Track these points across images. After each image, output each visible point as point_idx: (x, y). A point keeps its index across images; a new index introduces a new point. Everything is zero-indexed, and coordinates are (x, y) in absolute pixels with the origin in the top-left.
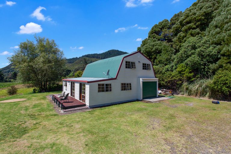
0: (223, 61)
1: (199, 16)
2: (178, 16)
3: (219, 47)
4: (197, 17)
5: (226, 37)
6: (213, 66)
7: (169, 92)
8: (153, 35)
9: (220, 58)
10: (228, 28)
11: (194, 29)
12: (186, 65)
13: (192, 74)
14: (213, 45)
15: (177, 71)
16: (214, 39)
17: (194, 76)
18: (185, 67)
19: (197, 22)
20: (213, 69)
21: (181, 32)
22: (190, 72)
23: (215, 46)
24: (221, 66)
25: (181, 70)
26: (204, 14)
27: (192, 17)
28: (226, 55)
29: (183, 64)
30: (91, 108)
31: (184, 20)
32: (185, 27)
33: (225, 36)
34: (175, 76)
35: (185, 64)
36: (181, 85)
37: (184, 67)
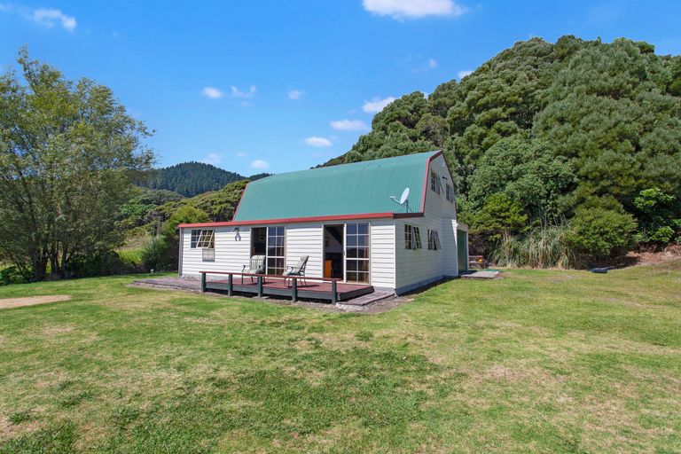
0: (584, 189)
1: (514, 95)
2: (449, 88)
3: (574, 160)
4: (508, 95)
5: (589, 142)
6: (564, 200)
7: (477, 260)
8: (394, 123)
9: (576, 185)
10: (590, 125)
11: (506, 120)
12: (509, 198)
13: (525, 217)
14: (560, 156)
15: (489, 211)
16: (565, 145)
17: (528, 222)
18: (509, 202)
19: (510, 107)
20: (565, 207)
21: (473, 126)
22: (522, 214)
23: (564, 158)
24: (582, 200)
25: (499, 207)
26: (523, 92)
27: (498, 96)
28: (590, 177)
29: (501, 194)
30: (399, 296)
31: (480, 98)
32: (484, 115)
33: (586, 141)
34: (482, 223)
35: (508, 193)
36: (499, 242)
37: (506, 201)
